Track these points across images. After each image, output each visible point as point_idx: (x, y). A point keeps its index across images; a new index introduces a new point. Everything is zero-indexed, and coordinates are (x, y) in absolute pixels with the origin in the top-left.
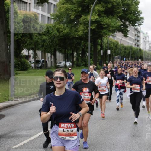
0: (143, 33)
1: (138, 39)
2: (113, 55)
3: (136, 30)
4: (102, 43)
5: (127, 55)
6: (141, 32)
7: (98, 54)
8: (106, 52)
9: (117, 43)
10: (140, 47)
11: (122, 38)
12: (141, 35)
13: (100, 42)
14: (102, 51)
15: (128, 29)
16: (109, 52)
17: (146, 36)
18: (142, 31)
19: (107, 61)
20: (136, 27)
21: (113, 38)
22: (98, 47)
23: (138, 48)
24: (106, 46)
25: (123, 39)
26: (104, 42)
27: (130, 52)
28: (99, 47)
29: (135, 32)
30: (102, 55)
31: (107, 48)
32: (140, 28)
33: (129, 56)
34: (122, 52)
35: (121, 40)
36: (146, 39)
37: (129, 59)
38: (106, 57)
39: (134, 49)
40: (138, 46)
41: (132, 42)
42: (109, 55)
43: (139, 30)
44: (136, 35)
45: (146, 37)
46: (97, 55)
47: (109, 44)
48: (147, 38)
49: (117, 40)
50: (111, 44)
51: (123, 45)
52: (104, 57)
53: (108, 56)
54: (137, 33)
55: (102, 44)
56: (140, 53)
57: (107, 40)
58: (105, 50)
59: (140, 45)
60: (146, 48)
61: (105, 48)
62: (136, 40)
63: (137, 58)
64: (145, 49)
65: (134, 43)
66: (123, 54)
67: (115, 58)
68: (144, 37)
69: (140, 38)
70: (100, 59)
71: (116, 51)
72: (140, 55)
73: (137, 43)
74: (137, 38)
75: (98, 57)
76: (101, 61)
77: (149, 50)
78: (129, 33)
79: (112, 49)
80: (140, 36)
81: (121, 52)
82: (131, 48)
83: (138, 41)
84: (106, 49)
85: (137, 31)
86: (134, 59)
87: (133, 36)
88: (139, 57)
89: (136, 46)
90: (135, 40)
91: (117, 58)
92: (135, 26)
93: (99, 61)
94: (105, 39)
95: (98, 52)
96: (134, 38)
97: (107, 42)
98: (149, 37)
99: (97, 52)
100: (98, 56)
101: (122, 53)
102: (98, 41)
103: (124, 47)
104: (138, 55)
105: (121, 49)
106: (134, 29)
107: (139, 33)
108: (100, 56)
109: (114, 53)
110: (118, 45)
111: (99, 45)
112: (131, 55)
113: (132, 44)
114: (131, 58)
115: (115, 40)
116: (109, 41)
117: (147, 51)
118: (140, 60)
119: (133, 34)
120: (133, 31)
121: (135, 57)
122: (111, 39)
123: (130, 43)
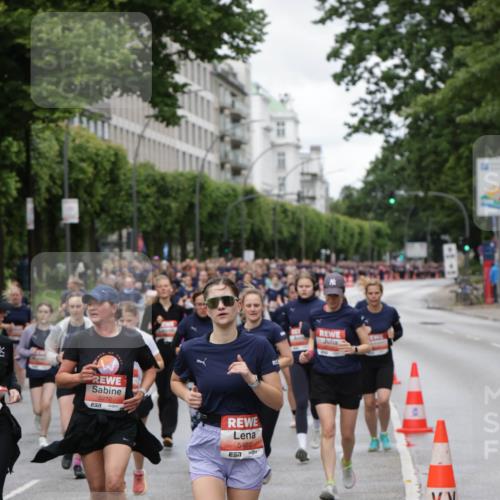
0: (266, 100)
1: (239, 133)
2: (93, 230)
3: (225, 79)
4: (28, 158)
5: (177, 226)
6: (251, 90)
7: (8, 225)
8: (52, 210)
9: (118, 158)
10: (247, 177)
11: (146, 126)
12: (255, 109)
13: (18, 153)
14: (30, 205)
16: (71, 210)
17: (280, 114)
18: (258, 87)
20: (222, 66)
21: (92, 130)
22: (5, 184)
23: (239, 183)
24: (51, 177)
25: (150, 133)
26: (41, 154)
27: (192, 206)
28: (13, 183)
29: (217, 94)
30: (31, 226)
31: (62, 187)
32: (248, 72)
33: (189, 236)
34: (144, 207)
35: (141, 137)
36: (281, 133)
37: (190, 247)
38: (55, 241)
39: (218, 189)
40: (237, 171)
41: (200, 153)
42: (73, 226)
43: (241, 79)
44: (227, 112)
45: (281, 123)
46: (4, 230)
47: (72, 165)
48: (289, 127)
50: (84, 165)
51: (152, 167)
52: (45, 239)
53: (64, 236)
54: (228, 100)
55: (28, 164)
56: (250, 215)
57: (57, 139)
58: (48, 201)
59: (249, 168)
60: (282, 185)
61: (48, 190)
62: (227, 139)
63: (232, 241)
64: (276, 191)
65: (213, 158)
66: (152, 222)
67: (106, 244)
68: (272, 119)
69: (249, 129)
70: (19, 252)
72: (248, 227)
73: (231, 156)
74: (229, 125)
75: (8, 239)
77: (300, 197)
78: (186, 96)
79: (90, 195)
80: (249, 115)
81: (139, 210)
82: (198, 185)
83: (237, 145)
84: (56, 191)
85: (231, 89)
86: (215, 248)
87: (208, 120)
88: (245, 236)
89: (229, 175)
90: (222, 138)
91: (119, 244)
92: (215, 61)
93: (17, 262)
94: (48, 133)
95: (9, 213)
96: (211, 127)
97: (61, 154)
98: (297, 122)
100: (10, 233)
101: (145, 213)
102: (8, 148)
103: (158, 178)
104: (239, 224)
105: (138, 193)
106: (212, 74)
107: (240, 96)
108: (21, 234)
109: (103, 216)
110: (122, 171)
111: (12, 167)
112: (201, 223)
113: (204, 160)
114: (201, 247)
115: (103, 139)
116: (71, 145)
117: (291, 199)
118: (249, 255)
119: (208, 102)
120: (205, 89)
121: (224, 240)
122: (82, 137)
123: (191, 156)
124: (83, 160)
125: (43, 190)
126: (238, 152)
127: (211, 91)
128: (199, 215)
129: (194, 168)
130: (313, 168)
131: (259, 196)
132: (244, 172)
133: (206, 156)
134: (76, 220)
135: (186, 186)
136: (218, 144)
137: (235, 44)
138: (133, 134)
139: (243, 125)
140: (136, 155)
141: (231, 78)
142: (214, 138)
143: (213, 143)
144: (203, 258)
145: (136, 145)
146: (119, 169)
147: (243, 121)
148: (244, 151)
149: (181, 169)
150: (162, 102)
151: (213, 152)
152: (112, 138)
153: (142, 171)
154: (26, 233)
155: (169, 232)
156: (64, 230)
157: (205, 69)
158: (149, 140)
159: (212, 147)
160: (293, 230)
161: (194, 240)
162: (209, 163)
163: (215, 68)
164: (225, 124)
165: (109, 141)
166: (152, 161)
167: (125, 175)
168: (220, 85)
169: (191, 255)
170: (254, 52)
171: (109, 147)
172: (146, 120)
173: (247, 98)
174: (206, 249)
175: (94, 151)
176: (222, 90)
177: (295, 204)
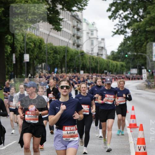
0: (88, 24)
1: (79, 34)
2: (34, 64)
3: (75, 17)
4: (14, 41)
5: (59, 63)
7: (7, 62)
8: (21, 57)
9: (41, 41)
10: (82, 48)
11: (50, 31)
12: (84, 27)
13: (10, 40)
14: (14, 56)
15: (61, 17)
16: (27, 58)
17: (92, 28)
18: (85, 20)
19: (24, 73)
20: (74, 13)
22: (7, 49)
23: (79, 50)
24: (21, 47)
25: (51, 34)
26: (17, 40)
27: (64, 56)
28: (9, 49)
29: (72, 22)
30: (14, 62)
31: (24, 50)
32: (82, 15)
33: (63, 66)
34: (49, 57)
35: (49, 35)
36: (92, 34)
37: (63, 69)
38: (22, 67)
39: (72, 52)
40: (78, 46)
41: (67, 40)
42: (27, 62)
43: (80, 17)
44: (75, 27)
45: (92, 31)
46: (6, 64)
47: (27, 44)
48: (95, 32)
49: (41, 37)
50: (31, 44)
51: (52, 44)
52: (19, 67)
54: (76, 24)
55: (13, 43)
56: (82, 60)
57: (23, 36)
58: (20, 55)
59: (82, 45)
60: (92, 50)
61: (20, 51)
62: (75, 36)
63: (77, 68)
64: (90, 52)
65: (71, 42)
66: (52, 62)
67: (38, 68)
68: (89, 30)
69: (82, 33)
70: (10, 70)
71: (39, 55)
72: (82, 63)
73: (76, 41)
74: (76, 32)
75: (7, 66)
76: (13, 73)
77: (98, 54)
78: (63, 22)
79: (33, 53)
80: (82, 28)
82: (66, 50)
83: (78, 38)
84: (22, 51)
85: (77, 20)
86: (71, 70)
87: (70, 30)
88: (81, 66)
89: (76, 47)
90: (74, 36)
91: (41, 68)
92: (72, 12)
93: (10, 73)
95: (8, 58)
96: (70, 32)
97: (24, 40)
98: (97, 31)
99: (6, 57)
100: (8, 64)
101: (50, 59)
102: (7, 38)
103: (54, 48)
104: (79, 62)
105: (48, 52)
106: (71, 15)
107: (79, 23)
108: (11, 65)
109: (37, 59)
110: (43, 46)
111: (8, 44)
112: (67, 62)
113: (68, 42)
114: (67, 69)
115: (37, 35)
116: (27, 37)
117: (95, 55)
118: (82, 72)
119: (70, 24)
120: (69, 20)
121: (74, 67)
122: (30, 35)
123: (64, 41)
124: (30, 42)
125: (18, 51)
126: (79, 40)
127: (71, 21)
128: (67, 59)
129: (65, 45)
130: (102, 45)
131: (85, 54)
132: (81, 46)
133: (69, 41)
134: (28, 61)
135: (62, 51)
136: (72, 38)
137: (78, 7)
138: (46, 34)
139: (80, 32)
140: (47, 41)
141: (77, 17)
142: (71, 36)
143: (71, 37)
144: (68, 72)
145: (47, 37)
146: (42, 45)
147: (80, 30)
148: (80, 40)
149: (61, 45)
150: (56, 24)
151: (71, 40)
152: (40, 35)
153: (49, 45)
154: (13, 64)
155: (57, 65)
156: (24, 63)
157: (69, 14)
158: (51, 36)
159: (70, 38)
160: (96, 64)
161: (65, 67)
162: (70, 43)
163: (72, 14)
164: (75, 31)
165: (39, 36)
166: (52, 42)
167: (44, 47)
168: (73, 19)
169: (64, 72)
170: (84, 9)
171: (39, 38)
172: (50, 30)
173: (82, 23)
174: (69, 70)
175: (34, 39)
176: (74, 21)
177: (96, 56)
